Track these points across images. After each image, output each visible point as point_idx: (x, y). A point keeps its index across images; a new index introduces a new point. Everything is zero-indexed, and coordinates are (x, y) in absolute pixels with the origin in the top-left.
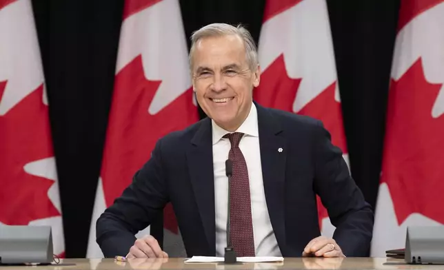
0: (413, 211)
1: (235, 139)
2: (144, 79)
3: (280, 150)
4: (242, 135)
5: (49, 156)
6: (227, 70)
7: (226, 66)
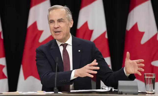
2: (37, 30)
3: (79, 51)
4: (67, 44)
5: (3, 57)
6: (59, 21)
7: (59, 19)
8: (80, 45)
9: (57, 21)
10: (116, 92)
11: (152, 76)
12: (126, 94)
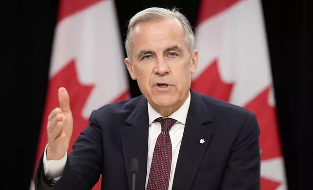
3: (202, 141)
7: (168, 47)
8: (210, 122)
9: (164, 53)
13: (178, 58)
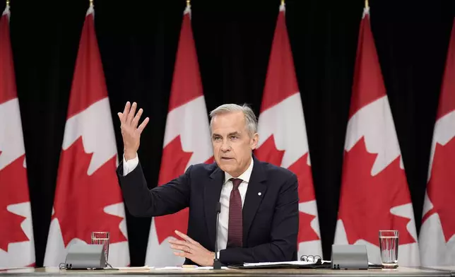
0: (359, 238)
1: (237, 182)
3: (260, 194)
4: (241, 181)
9: (228, 136)
10: (328, 266)
11: (393, 235)
12: (346, 269)
13: (238, 140)
